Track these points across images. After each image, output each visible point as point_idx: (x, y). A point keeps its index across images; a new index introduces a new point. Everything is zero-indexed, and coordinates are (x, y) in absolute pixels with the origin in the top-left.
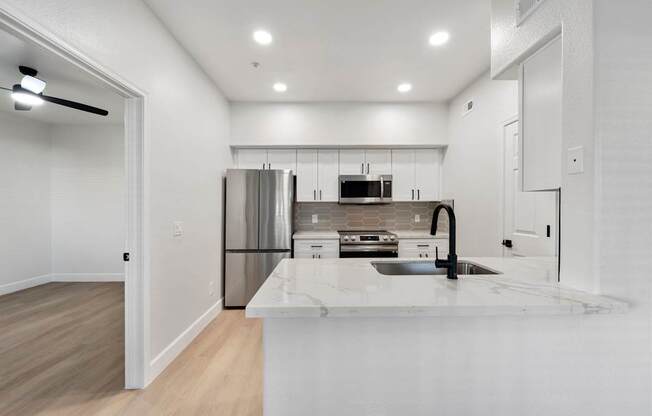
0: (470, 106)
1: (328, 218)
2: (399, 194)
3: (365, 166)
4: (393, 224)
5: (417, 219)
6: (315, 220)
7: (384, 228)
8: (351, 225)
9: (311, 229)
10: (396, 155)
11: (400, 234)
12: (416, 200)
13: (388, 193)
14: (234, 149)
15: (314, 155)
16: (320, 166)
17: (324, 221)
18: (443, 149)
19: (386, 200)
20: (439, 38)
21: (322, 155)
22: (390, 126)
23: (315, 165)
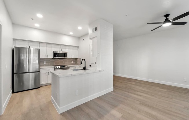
0: (84, 40)
1: (49, 62)
2: (69, 56)
3: (61, 49)
4: (67, 63)
5: (72, 62)
6: (45, 63)
7: (65, 65)
8: (56, 64)
9: (44, 65)
10: (68, 47)
11: (70, 66)
12: (72, 58)
13: (66, 56)
14: (14, 40)
15: (46, 45)
16: (48, 48)
17: (48, 63)
18: (78, 47)
19: (66, 58)
20: (80, 28)
21: (48, 45)
22: (67, 40)
23: (46, 48)
